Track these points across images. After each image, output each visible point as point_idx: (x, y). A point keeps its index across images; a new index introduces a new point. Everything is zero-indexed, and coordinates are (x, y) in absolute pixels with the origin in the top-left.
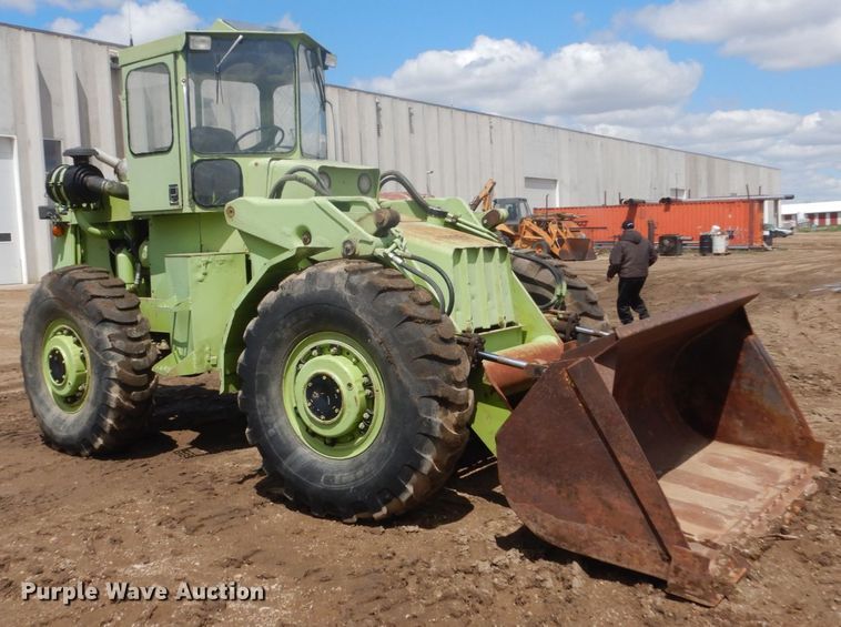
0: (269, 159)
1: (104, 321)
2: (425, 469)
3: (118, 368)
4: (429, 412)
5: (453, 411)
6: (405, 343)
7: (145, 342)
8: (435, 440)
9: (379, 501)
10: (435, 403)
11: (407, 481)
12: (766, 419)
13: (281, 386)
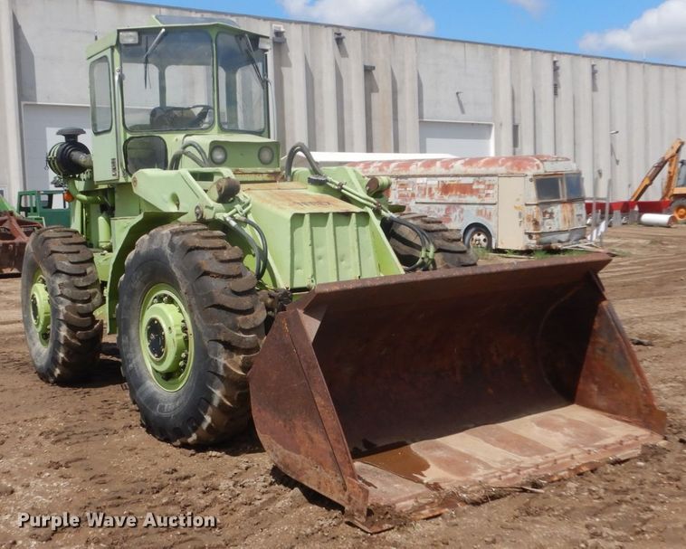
0: (183, 135)
1: (57, 272)
2: (216, 402)
3: (65, 311)
4: (216, 355)
5: (238, 354)
6: (200, 294)
7: (91, 291)
8: (222, 378)
9: (189, 428)
10: (221, 347)
11: (205, 412)
12: (616, 385)
13: (138, 329)
